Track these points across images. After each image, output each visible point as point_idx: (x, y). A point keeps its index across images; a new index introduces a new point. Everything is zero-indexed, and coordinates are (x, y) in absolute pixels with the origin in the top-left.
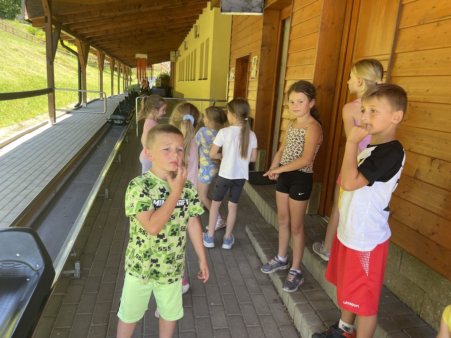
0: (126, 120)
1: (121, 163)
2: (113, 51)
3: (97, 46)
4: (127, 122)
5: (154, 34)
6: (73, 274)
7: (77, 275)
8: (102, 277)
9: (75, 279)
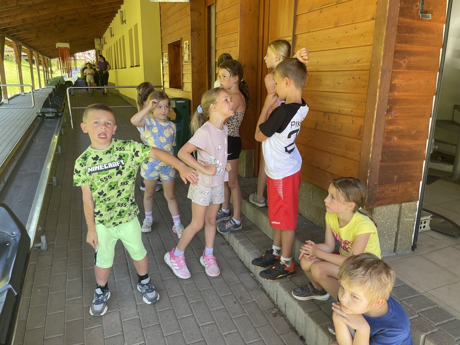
0: (59, 112)
1: (62, 154)
2: (31, 41)
3: (12, 37)
4: (59, 114)
5: (75, 21)
6: (40, 247)
7: (44, 247)
8: (67, 247)
9: (42, 251)
